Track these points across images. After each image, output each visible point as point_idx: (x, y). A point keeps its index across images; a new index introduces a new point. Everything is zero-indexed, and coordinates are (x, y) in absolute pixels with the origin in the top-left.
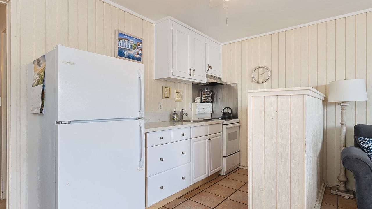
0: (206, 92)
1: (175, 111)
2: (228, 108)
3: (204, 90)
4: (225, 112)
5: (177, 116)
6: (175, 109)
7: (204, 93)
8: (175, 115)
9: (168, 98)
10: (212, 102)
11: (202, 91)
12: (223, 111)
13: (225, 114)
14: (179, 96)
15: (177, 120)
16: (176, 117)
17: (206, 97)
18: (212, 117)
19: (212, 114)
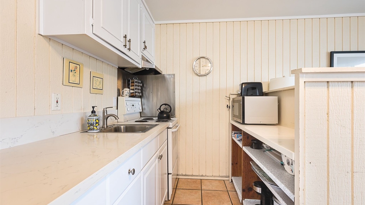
0: (136, 82)
1: (93, 112)
2: (166, 104)
3: (132, 79)
4: (162, 110)
5: (97, 121)
6: (93, 107)
7: (133, 84)
8: (93, 120)
9: (78, 84)
10: (141, 97)
11: (129, 81)
12: (160, 109)
13: (162, 113)
14: (98, 83)
15: (97, 130)
16: (96, 123)
17: (136, 89)
18: (141, 116)
19: (140, 113)
